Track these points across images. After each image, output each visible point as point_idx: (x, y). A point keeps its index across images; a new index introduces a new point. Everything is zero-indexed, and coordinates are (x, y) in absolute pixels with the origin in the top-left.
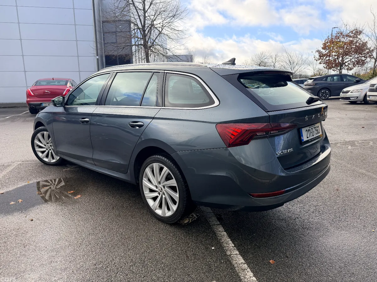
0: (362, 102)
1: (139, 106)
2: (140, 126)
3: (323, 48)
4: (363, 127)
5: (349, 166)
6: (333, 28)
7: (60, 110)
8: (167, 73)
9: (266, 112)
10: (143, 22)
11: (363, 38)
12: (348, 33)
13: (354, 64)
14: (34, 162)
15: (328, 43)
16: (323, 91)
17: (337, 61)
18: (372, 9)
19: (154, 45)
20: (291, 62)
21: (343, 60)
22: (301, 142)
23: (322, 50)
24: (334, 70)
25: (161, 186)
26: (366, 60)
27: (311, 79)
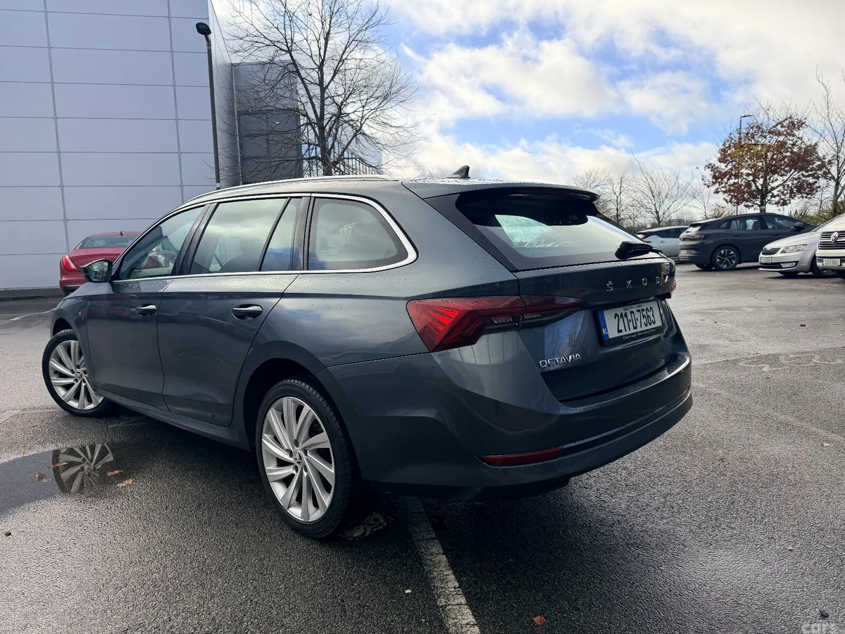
0: (807, 272)
1: (256, 271)
2: (255, 314)
3: (720, 160)
4: (801, 325)
5: (758, 407)
6: (742, 117)
7: (104, 289)
8: (315, 197)
9: (511, 272)
10: (318, 111)
11: (806, 136)
12: (774, 127)
13: (791, 192)
14: (48, 410)
15: (730, 149)
16: (722, 252)
17: (754, 188)
18: (819, 74)
19: (344, 158)
20: (655, 191)
21: (765, 184)
22: (602, 340)
23: (718, 164)
24: (747, 206)
25: (299, 450)
26: (816, 182)
27: (694, 226)
